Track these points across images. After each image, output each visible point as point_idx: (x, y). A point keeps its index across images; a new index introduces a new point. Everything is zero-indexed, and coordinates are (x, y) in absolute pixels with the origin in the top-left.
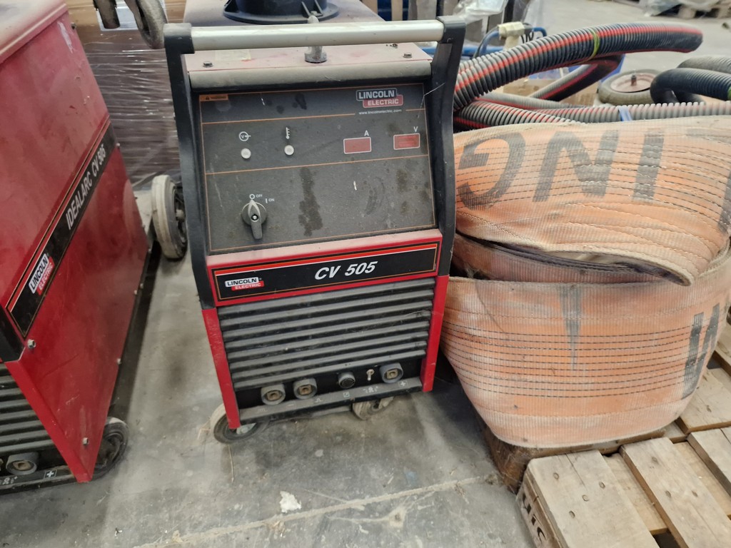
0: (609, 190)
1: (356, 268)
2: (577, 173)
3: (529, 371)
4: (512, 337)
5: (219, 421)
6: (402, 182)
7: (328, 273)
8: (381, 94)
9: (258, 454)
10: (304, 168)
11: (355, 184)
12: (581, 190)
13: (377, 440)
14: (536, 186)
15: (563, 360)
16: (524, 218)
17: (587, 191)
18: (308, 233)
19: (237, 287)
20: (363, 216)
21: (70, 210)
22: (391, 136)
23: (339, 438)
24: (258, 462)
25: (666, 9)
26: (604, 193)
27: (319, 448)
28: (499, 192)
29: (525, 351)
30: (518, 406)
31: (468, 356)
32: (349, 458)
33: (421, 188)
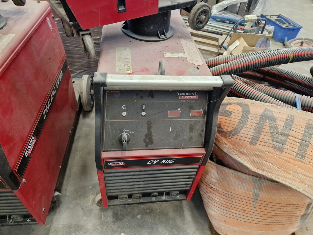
0: (285, 150)
1: (165, 161)
2: (272, 136)
3: (233, 208)
4: (229, 193)
5: (99, 200)
6: (191, 129)
7: (153, 162)
8: (188, 94)
9: (114, 213)
10: (149, 121)
11: (170, 128)
12: (272, 146)
13: (163, 214)
14: (252, 136)
15: (249, 207)
16: (244, 151)
17: (275, 148)
18: (147, 145)
19: (113, 165)
20: (172, 141)
21: (45, 110)
22: (190, 111)
23: (148, 211)
24: (113, 217)
26: (283, 151)
27: (139, 214)
28: (234, 133)
29: (233, 200)
30: (226, 221)
31: (208, 194)
32: (151, 221)
33: (200, 132)
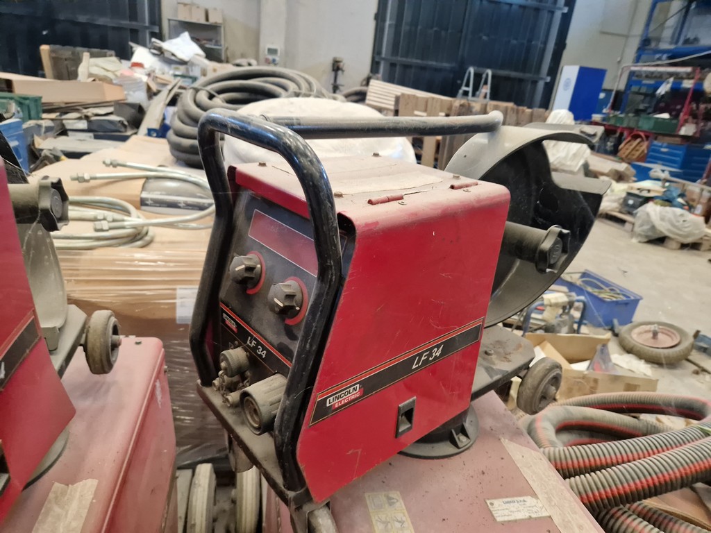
25: (653, 238)
